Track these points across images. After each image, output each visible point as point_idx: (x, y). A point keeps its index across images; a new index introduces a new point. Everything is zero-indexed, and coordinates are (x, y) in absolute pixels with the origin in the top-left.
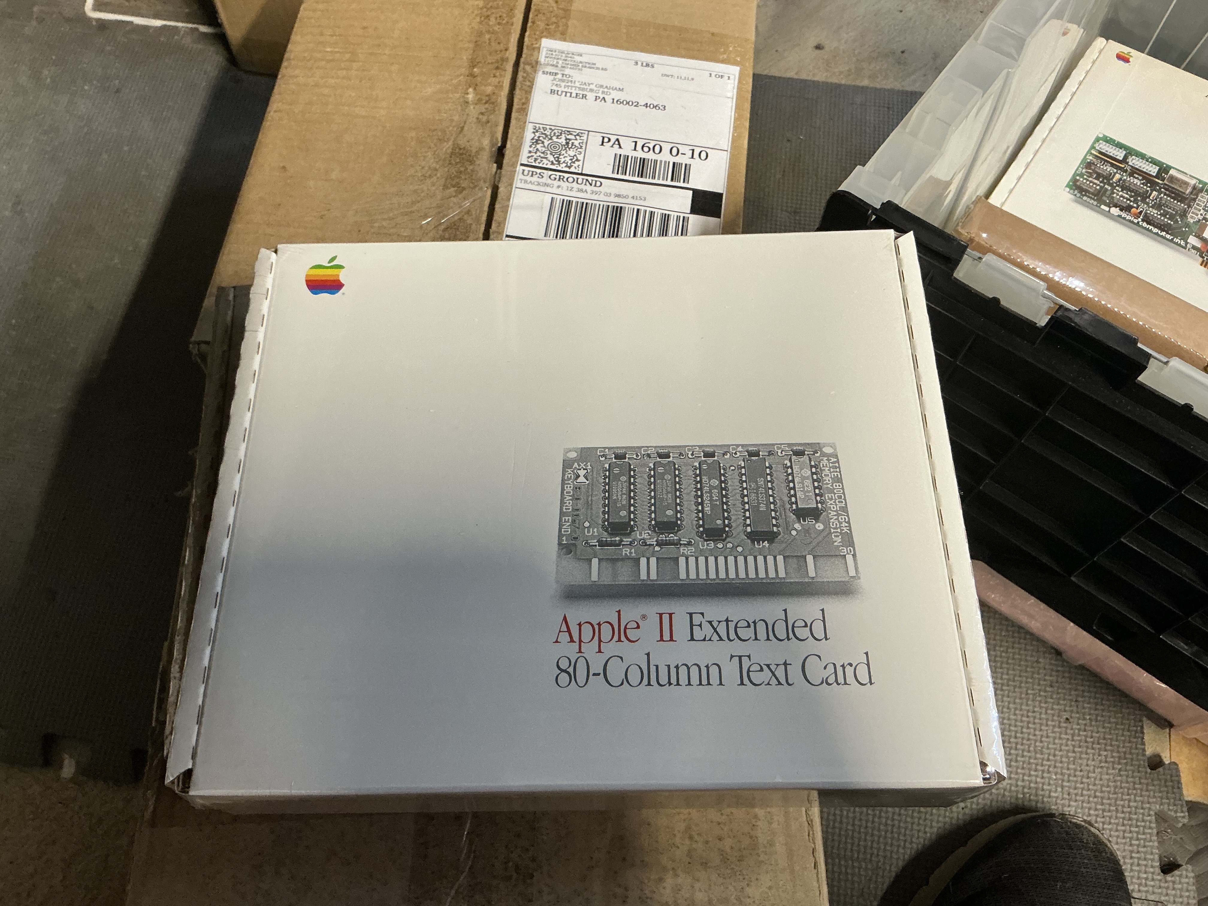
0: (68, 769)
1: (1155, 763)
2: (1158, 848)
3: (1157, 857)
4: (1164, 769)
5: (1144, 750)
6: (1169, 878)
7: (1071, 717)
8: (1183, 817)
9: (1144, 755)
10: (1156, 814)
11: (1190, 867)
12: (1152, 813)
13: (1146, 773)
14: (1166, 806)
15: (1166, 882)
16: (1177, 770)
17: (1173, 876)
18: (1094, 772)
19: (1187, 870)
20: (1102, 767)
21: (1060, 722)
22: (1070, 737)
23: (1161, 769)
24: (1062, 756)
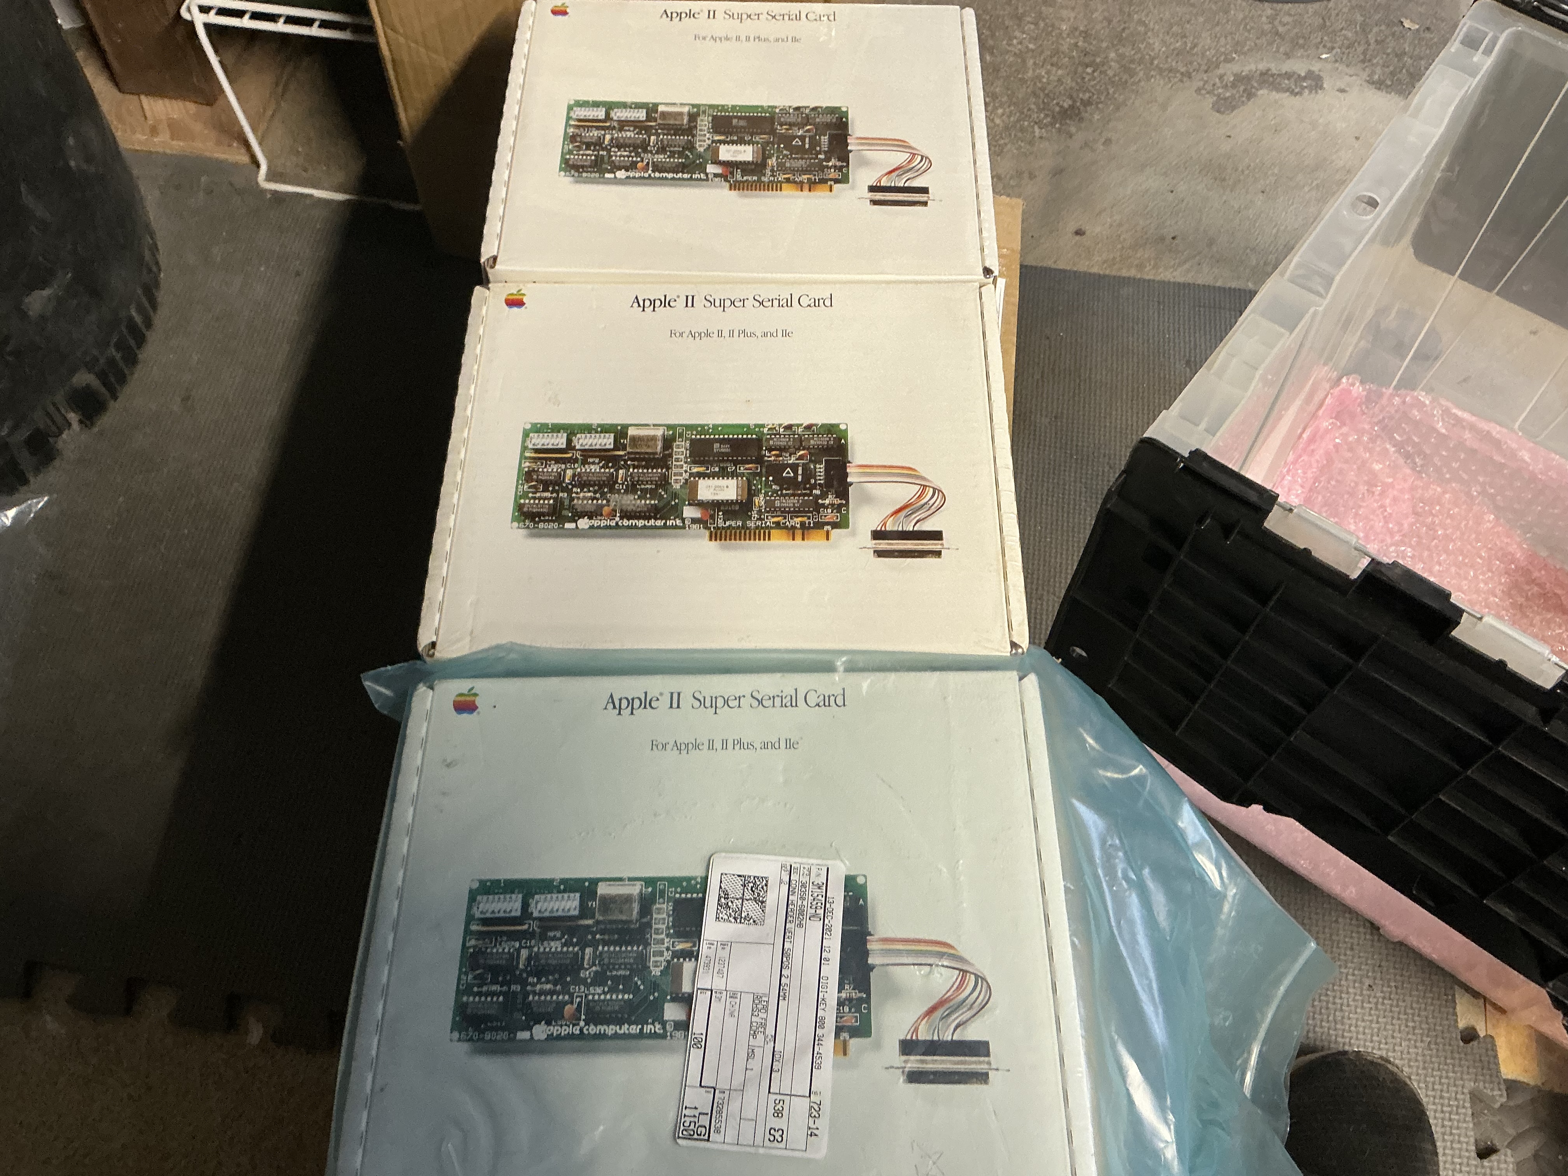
0: (255, 1034)
1: (1469, 1036)
2: (1473, 1130)
3: (1472, 1140)
4: (1479, 1043)
5: (1456, 1021)
6: (1486, 1163)
7: (1375, 984)
8: (1500, 1097)
9: (1457, 1027)
10: (1470, 1093)
11: (1509, 1152)
12: (1466, 1091)
13: (1458, 1046)
14: (1481, 1084)
15: (1483, 1167)
16: (1494, 1045)
17: (1490, 1161)
18: (1401, 1045)
19: (1506, 1155)
20: (1409, 1040)
21: (1362, 990)
22: (1372, 1005)
23: (1475, 1043)
24: (1364, 1028)
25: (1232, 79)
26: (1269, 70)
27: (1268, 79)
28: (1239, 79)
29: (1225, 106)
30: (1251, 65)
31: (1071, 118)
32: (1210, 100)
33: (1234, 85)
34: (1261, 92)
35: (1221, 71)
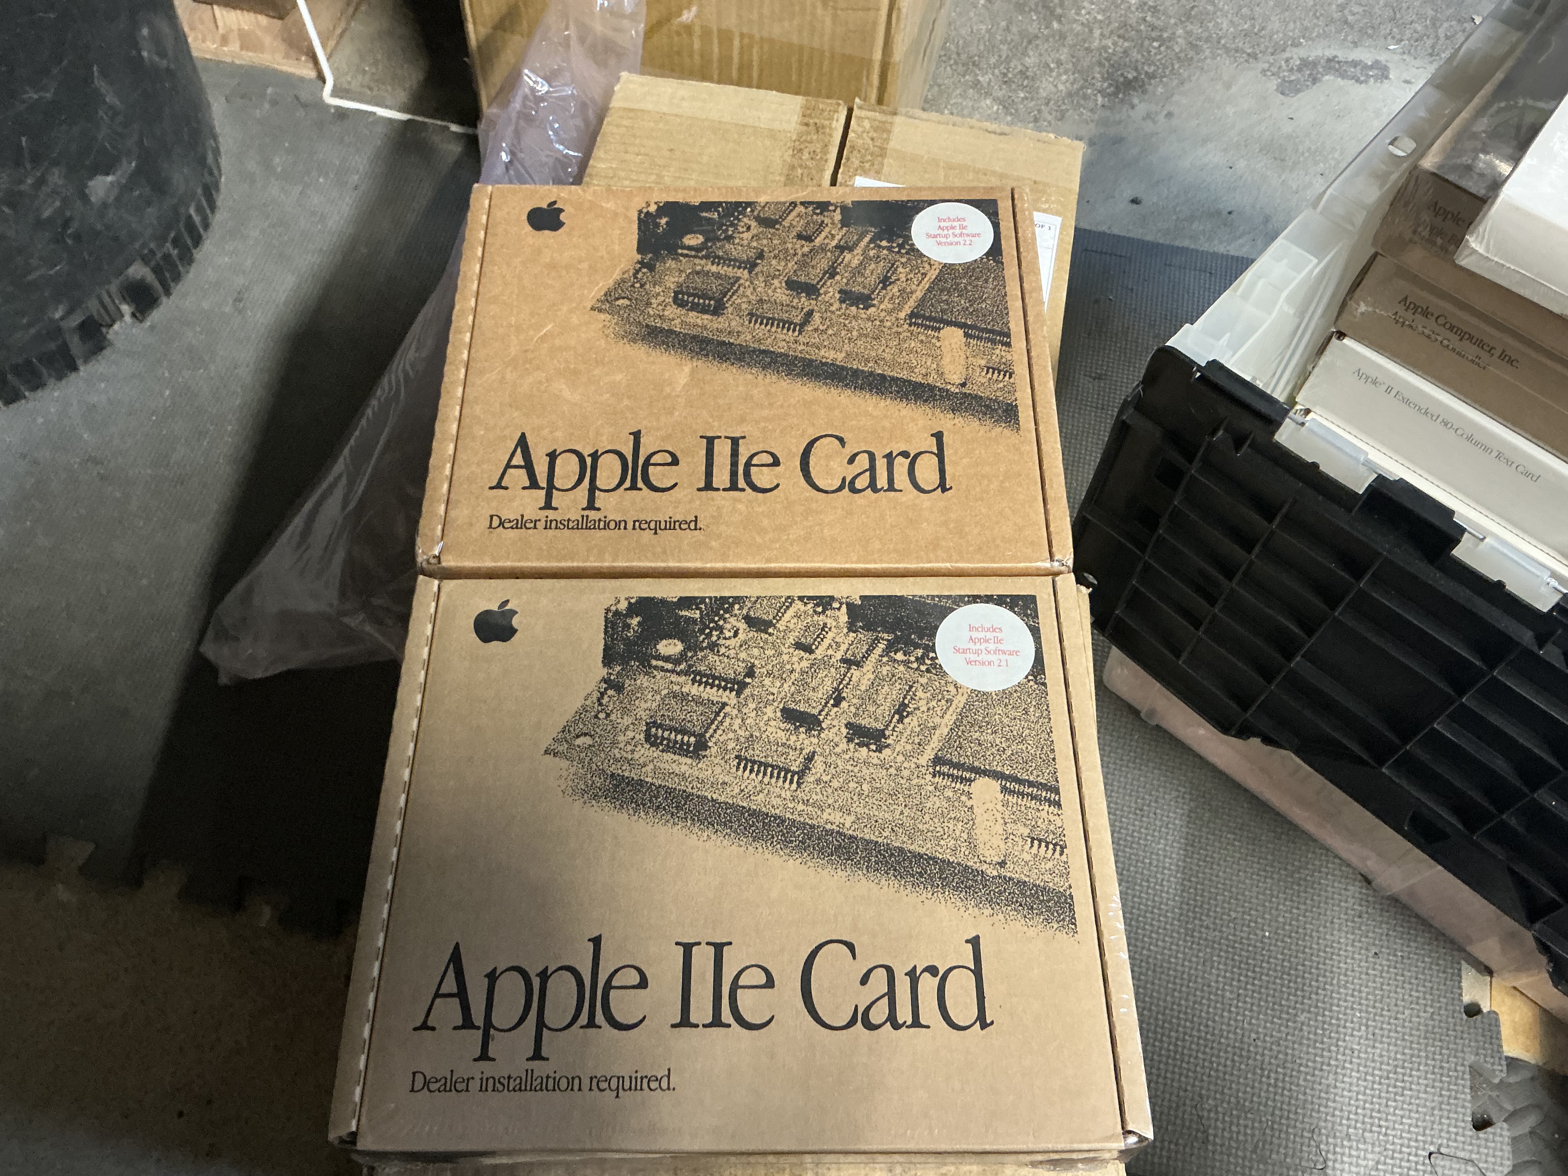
1: (1473, 1011)
2: (1470, 1102)
3: (1469, 1111)
4: (1482, 1018)
5: (1461, 995)
6: (1481, 1134)
7: (1381, 952)
8: (1500, 1074)
9: (1461, 1001)
10: (1470, 1066)
11: (1505, 1125)
12: (1466, 1063)
13: (1461, 1020)
14: (1482, 1057)
15: (1478, 1138)
16: (1497, 1020)
17: (1486, 1133)
18: (1403, 1014)
19: (1502, 1129)
20: (1412, 1009)
21: (1368, 957)
22: (1377, 973)
23: (1479, 1017)
24: (1368, 993)
25: (1298, 62)
26: (1336, 57)
27: (1333, 65)
28: (1305, 63)
29: (1288, 88)
30: (1319, 51)
31: (1135, 89)
32: (1274, 83)
33: (1300, 70)
34: (1327, 77)
35: (1287, 55)
